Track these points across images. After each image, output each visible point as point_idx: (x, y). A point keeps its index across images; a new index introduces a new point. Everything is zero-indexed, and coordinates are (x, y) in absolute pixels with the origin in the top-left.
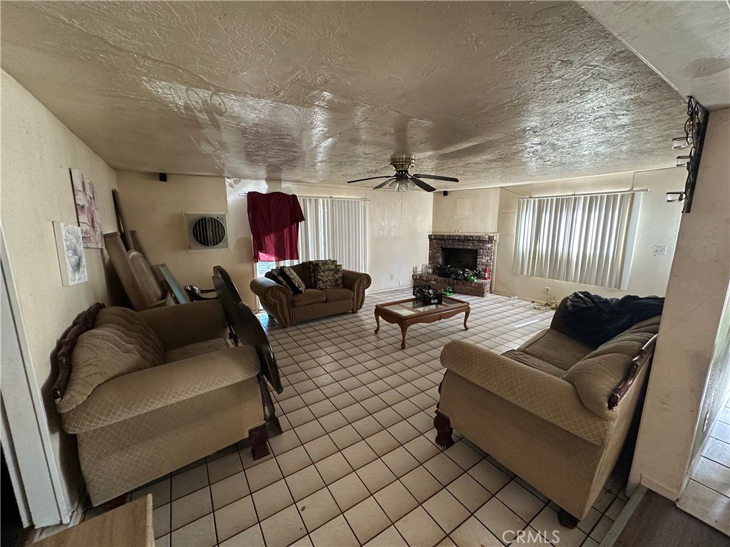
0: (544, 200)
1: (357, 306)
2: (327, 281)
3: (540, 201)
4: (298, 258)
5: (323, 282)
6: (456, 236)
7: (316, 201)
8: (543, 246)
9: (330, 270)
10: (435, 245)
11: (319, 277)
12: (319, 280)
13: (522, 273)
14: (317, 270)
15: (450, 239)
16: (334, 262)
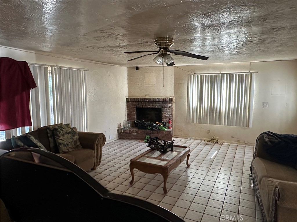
0: (204, 76)
1: (97, 163)
2: (68, 145)
3: (201, 76)
4: (30, 125)
5: (65, 146)
6: (147, 99)
7: (46, 69)
8: (205, 104)
9: (68, 133)
10: (132, 106)
11: (60, 141)
12: (60, 144)
13: (193, 121)
14: (57, 135)
15: (142, 101)
16: (68, 125)
